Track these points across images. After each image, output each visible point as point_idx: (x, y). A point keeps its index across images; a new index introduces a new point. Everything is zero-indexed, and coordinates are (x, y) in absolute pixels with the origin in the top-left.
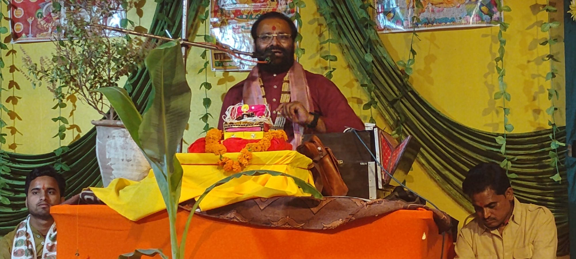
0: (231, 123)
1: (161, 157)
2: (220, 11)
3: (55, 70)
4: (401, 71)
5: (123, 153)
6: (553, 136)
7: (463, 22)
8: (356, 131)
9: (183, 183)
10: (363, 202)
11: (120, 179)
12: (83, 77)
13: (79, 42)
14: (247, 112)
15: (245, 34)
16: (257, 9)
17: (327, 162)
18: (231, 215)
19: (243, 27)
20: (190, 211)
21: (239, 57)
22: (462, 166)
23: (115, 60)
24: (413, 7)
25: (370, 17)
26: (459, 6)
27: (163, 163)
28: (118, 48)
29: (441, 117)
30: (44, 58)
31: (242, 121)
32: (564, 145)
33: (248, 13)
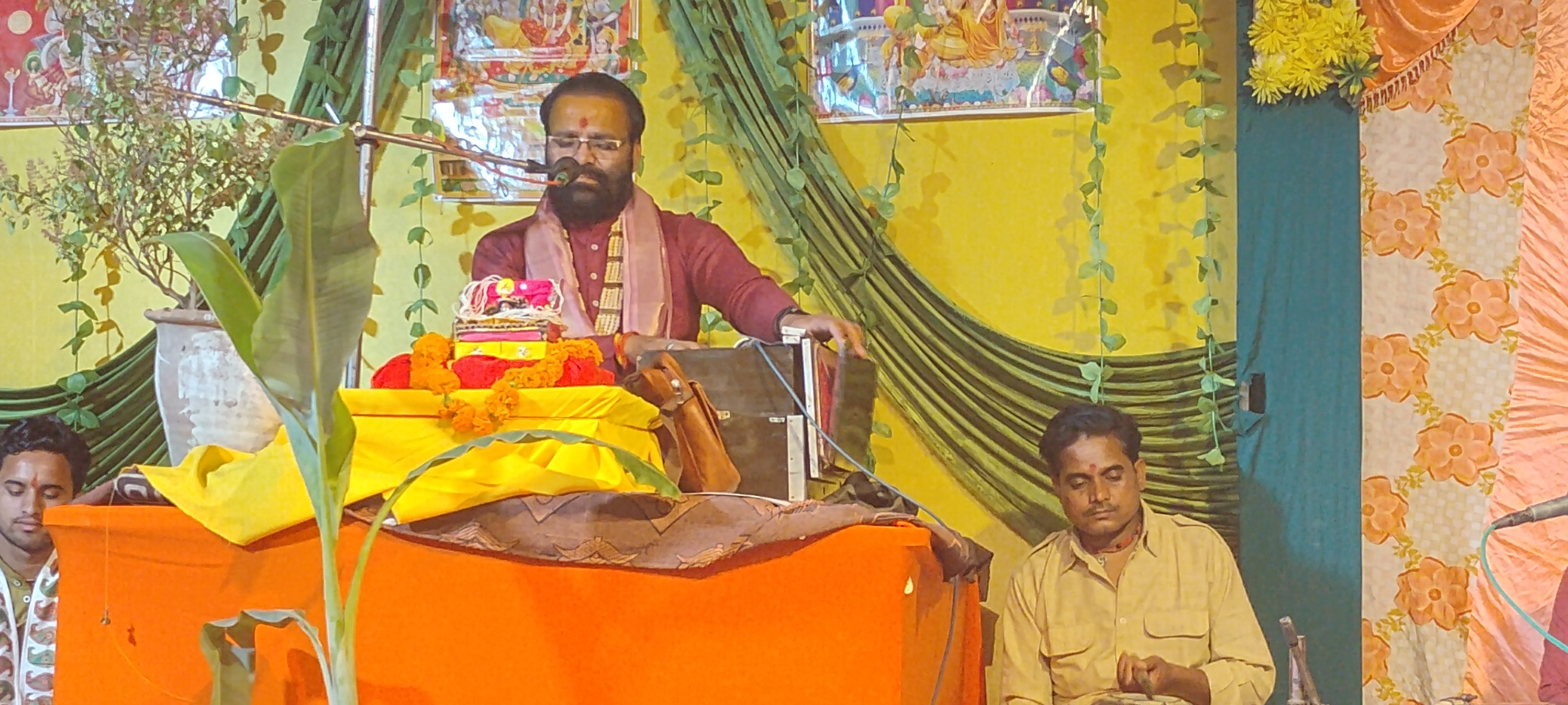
0: (471, 322)
1: (304, 397)
2: (454, 63)
3: (60, 192)
4: (868, 211)
5: (217, 387)
6: (1208, 363)
7: (1011, 101)
8: (762, 344)
9: (355, 458)
10: (770, 508)
11: (210, 448)
12: (126, 208)
13: (118, 127)
14: (509, 296)
15: (511, 118)
16: (542, 61)
17: (692, 415)
18: (467, 533)
19: (507, 101)
20: (370, 524)
21: (497, 171)
22: (1001, 427)
23: (203, 170)
24: (899, 65)
25: (799, 85)
26: (1003, 66)
27: (308, 412)
28: (209, 144)
29: (957, 316)
30: (35, 164)
31: (498, 316)
32: (1232, 383)
33: (522, 70)
